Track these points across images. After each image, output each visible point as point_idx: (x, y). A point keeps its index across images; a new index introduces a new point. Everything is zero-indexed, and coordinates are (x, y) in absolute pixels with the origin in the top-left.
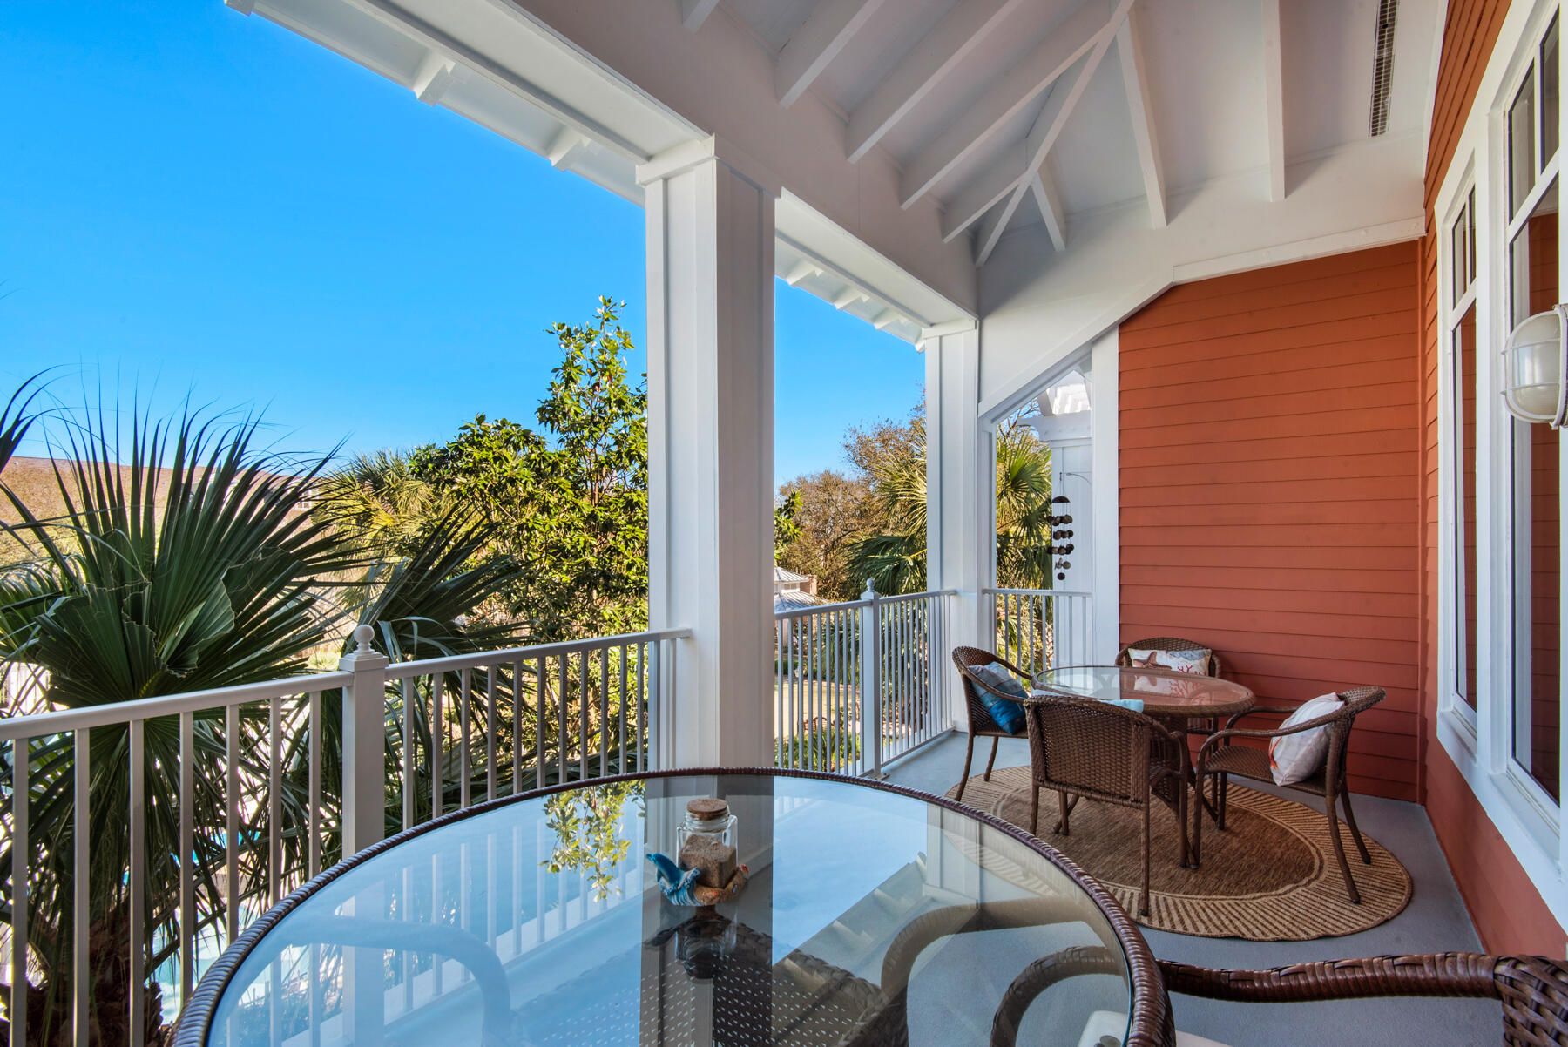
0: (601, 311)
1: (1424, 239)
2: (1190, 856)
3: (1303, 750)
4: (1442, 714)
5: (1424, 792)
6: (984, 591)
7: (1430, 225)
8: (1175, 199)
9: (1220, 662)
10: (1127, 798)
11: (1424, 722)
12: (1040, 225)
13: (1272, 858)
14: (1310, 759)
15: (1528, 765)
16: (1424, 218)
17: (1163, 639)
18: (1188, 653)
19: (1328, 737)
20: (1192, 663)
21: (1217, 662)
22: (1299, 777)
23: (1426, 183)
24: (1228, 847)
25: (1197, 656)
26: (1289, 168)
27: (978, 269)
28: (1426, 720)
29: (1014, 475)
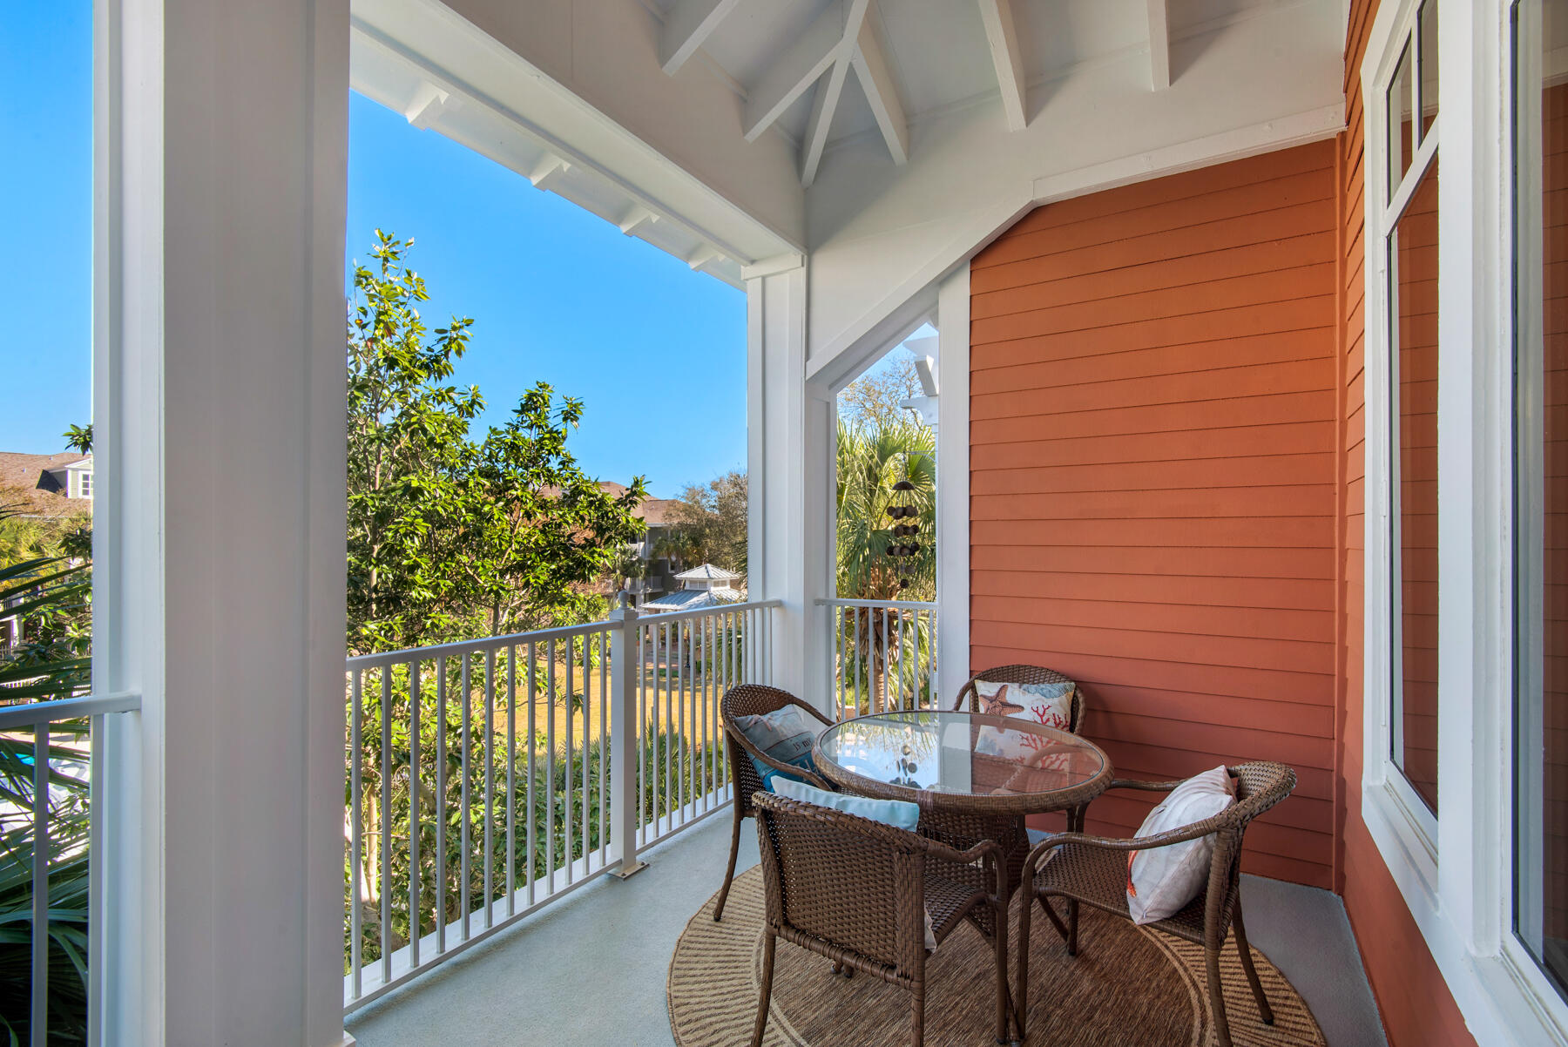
0: (379, 249)
1: (1343, 134)
2: (1012, 1025)
3: (1173, 870)
4: (1370, 788)
5: (1342, 877)
6: (818, 602)
7: (1354, 114)
8: (1036, 94)
9: (1085, 701)
10: (892, 967)
11: (1342, 783)
12: (875, 132)
13: (1133, 1017)
14: (1183, 884)
15: (1538, 945)
16: (1343, 105)
17: (1019, 666)
18: (1046, 687)
19: (1210, 850)
20: (1050, 702)
21: (1081, 700)
22: (1167, 911)
23: (1346, 59)
24: (1075, 993)
25: (1057, 693)
26: (1174, 45)
27: (806, 190)
28: (1344, 781)
29: (914, 468)
